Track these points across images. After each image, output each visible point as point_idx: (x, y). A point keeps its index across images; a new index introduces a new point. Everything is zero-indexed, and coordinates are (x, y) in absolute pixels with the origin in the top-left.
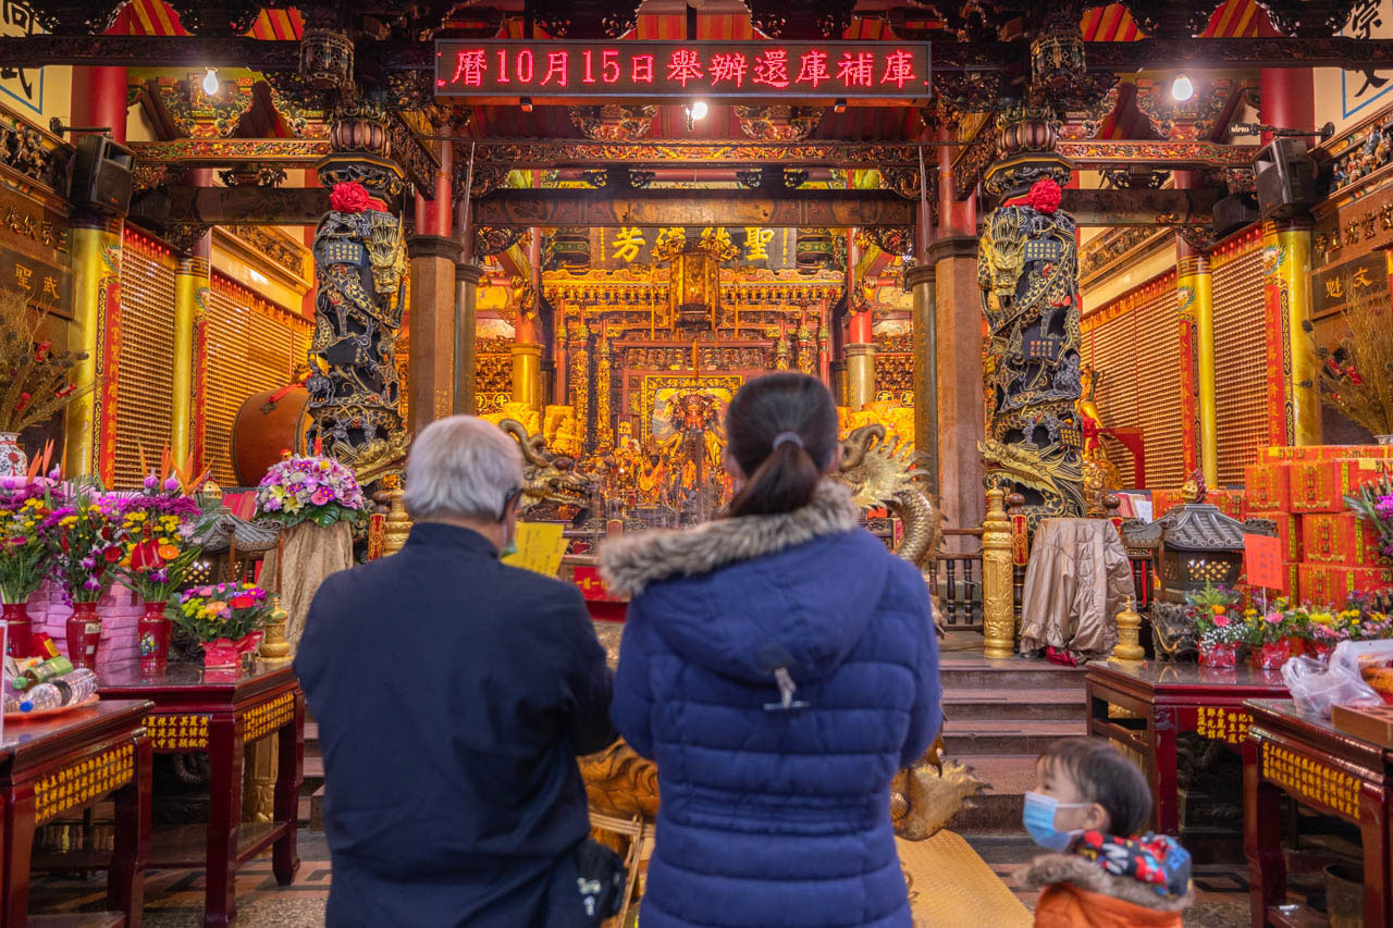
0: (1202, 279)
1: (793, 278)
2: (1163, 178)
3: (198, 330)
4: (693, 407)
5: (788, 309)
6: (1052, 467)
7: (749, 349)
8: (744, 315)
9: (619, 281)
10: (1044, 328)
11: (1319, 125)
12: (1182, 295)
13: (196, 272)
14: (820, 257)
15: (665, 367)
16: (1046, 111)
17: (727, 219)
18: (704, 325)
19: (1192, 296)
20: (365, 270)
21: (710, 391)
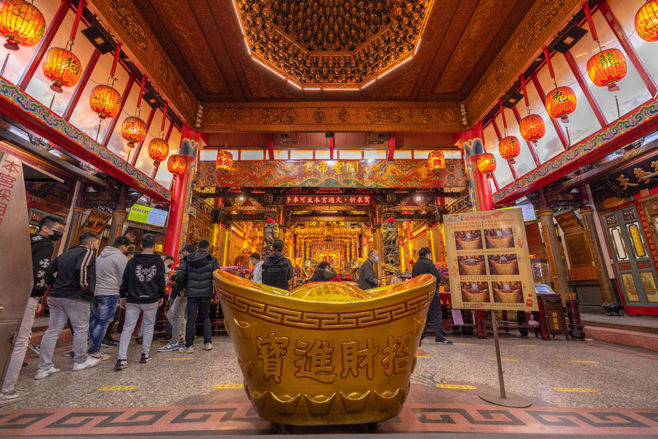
0: (431, 231)
1: (350, 230)
2: (421, 212)
3: (229, 242)
4: (328, 259)
5: (349, 236)
6: (394, 268)
7: (341, 245)
8: (339, 237)
9: (311, 230)
10: (392, 243)
11: (446, 204)
12: (428, 234)
13: (229, 231)
14: (356, 224)
15: (321, 249)
16: (391, 205)
17: (335, 220)
18: (331, 240)
19: (429, 235)
20: (273, 233)
21: (331, 255)
